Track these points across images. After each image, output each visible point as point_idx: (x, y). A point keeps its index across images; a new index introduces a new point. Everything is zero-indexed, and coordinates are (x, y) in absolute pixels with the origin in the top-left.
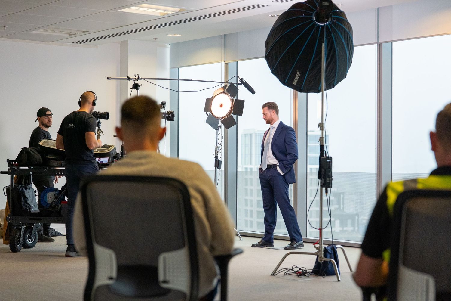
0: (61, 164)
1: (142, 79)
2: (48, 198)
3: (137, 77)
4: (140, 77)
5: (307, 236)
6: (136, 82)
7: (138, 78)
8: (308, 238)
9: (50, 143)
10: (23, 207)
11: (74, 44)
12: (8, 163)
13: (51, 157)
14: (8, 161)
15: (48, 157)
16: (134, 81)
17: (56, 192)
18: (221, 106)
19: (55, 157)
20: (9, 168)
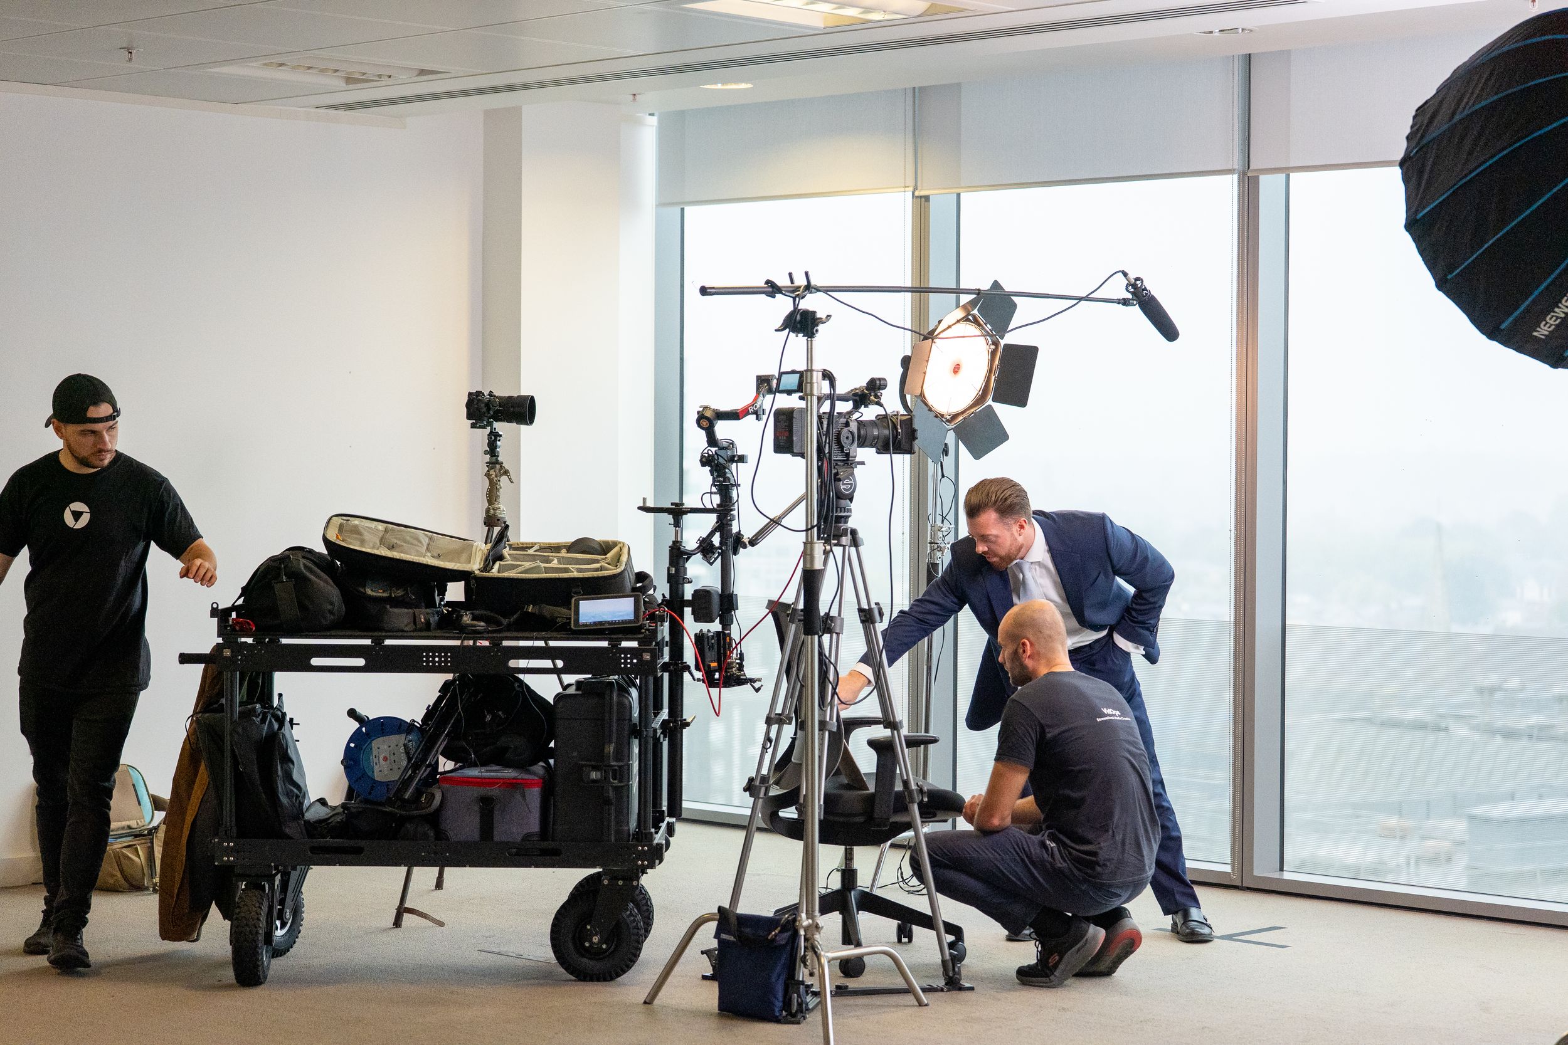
0: (428, 623)
1: (818, 290)
2: (376, 760)
3: (801, 281)
4: (813, 282)
5: (1281, 869)
6: (804, 305)
7: (809, 288)
8: (1287, 876)
9: (367, 536)
10: (284, 800)
11: (332, 112)
12: (215, 620)
13: (381, 594)
14: (215, 612)
15: (369, 592)
16: (794, 299)
17: (410, 737)
18: (956, 369)
19: (400, 593)
20: (220, 640)
